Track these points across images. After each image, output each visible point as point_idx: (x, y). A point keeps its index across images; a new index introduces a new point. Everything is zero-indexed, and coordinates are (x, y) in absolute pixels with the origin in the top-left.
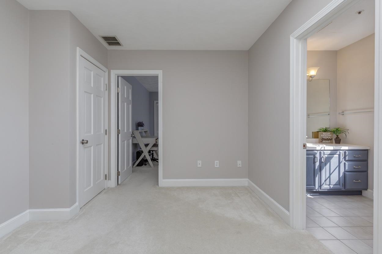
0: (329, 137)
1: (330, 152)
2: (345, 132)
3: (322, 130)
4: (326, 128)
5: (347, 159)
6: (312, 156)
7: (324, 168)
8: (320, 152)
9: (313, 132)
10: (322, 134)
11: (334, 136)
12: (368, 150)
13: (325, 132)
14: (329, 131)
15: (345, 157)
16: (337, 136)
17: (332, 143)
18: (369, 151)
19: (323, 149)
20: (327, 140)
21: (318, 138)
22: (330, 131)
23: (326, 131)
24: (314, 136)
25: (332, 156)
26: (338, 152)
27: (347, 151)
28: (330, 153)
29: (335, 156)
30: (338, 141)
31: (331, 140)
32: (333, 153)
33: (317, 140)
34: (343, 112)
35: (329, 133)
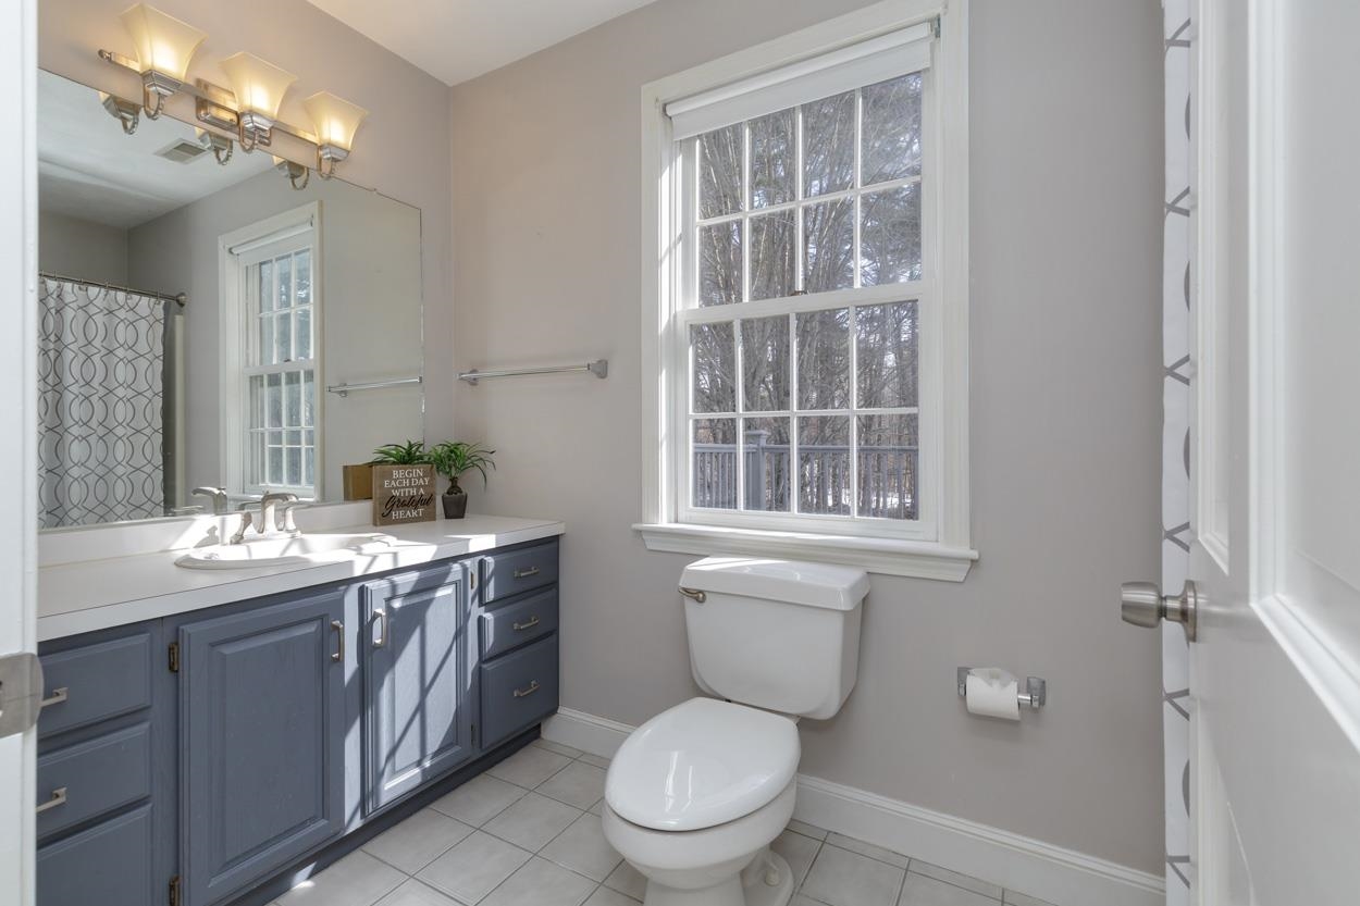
0: (418, 487)
1: (414, 576)
2: (480, 464)
3: (391, 455)
4: (411, 446)
5: (490, 594)
6: (311, 628)
7: (382, 684)
8: (362, 591)
9: (345, 468)
10: (390, 476)
11: (442, 486)
12: (558, 536)
13: (405, 463)
14: (421, 457)
15: (481, 592)
16: (454, 480)
17: (431, 517)
18: (562, 541)
19: (389, 566)
20: (412, 502)
21: (371, 498)
22: (426, 459)
23: (408, 458)
24: (351, 490)
25: (426, 597)
26: (456, 567)
27: (490, 560)
28: (419, 581)
29: (440, 593)
30: (456, 508)
31: (427, 501)
32: (432, 575)
33: (364, 508)
34: (474, 371)
35: (418, 471)
